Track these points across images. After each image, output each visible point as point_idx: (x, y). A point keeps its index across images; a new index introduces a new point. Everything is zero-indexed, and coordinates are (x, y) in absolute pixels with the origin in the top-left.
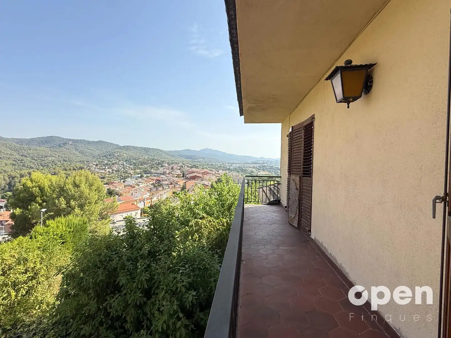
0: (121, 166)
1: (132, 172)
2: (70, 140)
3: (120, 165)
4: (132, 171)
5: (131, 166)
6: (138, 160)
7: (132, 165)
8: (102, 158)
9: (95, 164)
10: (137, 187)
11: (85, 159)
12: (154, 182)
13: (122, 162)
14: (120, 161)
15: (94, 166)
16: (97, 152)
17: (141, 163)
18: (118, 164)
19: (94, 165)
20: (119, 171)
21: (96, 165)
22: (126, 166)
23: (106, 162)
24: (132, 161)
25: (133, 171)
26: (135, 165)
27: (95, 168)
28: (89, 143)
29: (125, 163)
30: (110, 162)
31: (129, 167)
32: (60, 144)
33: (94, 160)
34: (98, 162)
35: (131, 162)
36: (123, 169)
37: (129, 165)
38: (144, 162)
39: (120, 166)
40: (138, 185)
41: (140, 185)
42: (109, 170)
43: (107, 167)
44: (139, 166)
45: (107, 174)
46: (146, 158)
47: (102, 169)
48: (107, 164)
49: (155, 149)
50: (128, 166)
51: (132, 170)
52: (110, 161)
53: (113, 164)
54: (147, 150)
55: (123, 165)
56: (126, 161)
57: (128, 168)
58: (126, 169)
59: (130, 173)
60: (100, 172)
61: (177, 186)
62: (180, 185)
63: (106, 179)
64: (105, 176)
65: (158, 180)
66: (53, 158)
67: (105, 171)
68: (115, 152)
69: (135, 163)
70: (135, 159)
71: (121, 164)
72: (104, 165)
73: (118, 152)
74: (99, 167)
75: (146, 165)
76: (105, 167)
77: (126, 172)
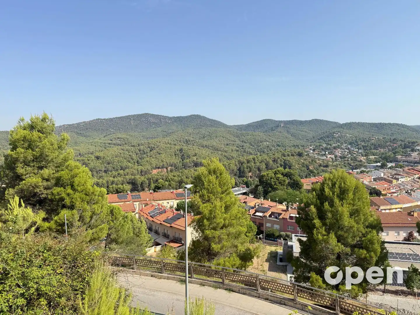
1: (363, 159)
2: (281, 122)
4: (363, 158)
5: (360, 151)
6: (368, 141)
7: (361, 149)
8: (318, 141)
11: (298, 142)
14: (342, 144)
15: (312, 151)
17: (375, 145)
19: (311, 149)
20: (345, 158)
21: (314, 150)
22: (354, 151)
23: (325, 145)
24: (359, 143)
25: (365, 158)
28: (301, 123)
29: (350, 147)
31: (357, 152)
32: (272, 128)
33: (309, 144)
34: (314, 147)
36: (350, 155)
37: (357, 150)
38: (378, 144)
39: (345, 151)
42: (330, 156)
43: (327, 153)
44: (372, 151)
47: (323, 155)
48: (326, 149)
51: (362, 155)
52: (330, 145)
53: (335, 148)
55: (349, 149)
56: (351, 143)
58: (355, 155)
59: (361, 161)
60: (321, 159)
66: (268, 143)
67: (326, 157)
68: (334, 133)
69: (365, 146)
71: (346, 149)
72: (322, 149)
73: (339, 132)
74: (317, 153)
75: (382, 150)
76: (325, 153)
77: (356, 160)
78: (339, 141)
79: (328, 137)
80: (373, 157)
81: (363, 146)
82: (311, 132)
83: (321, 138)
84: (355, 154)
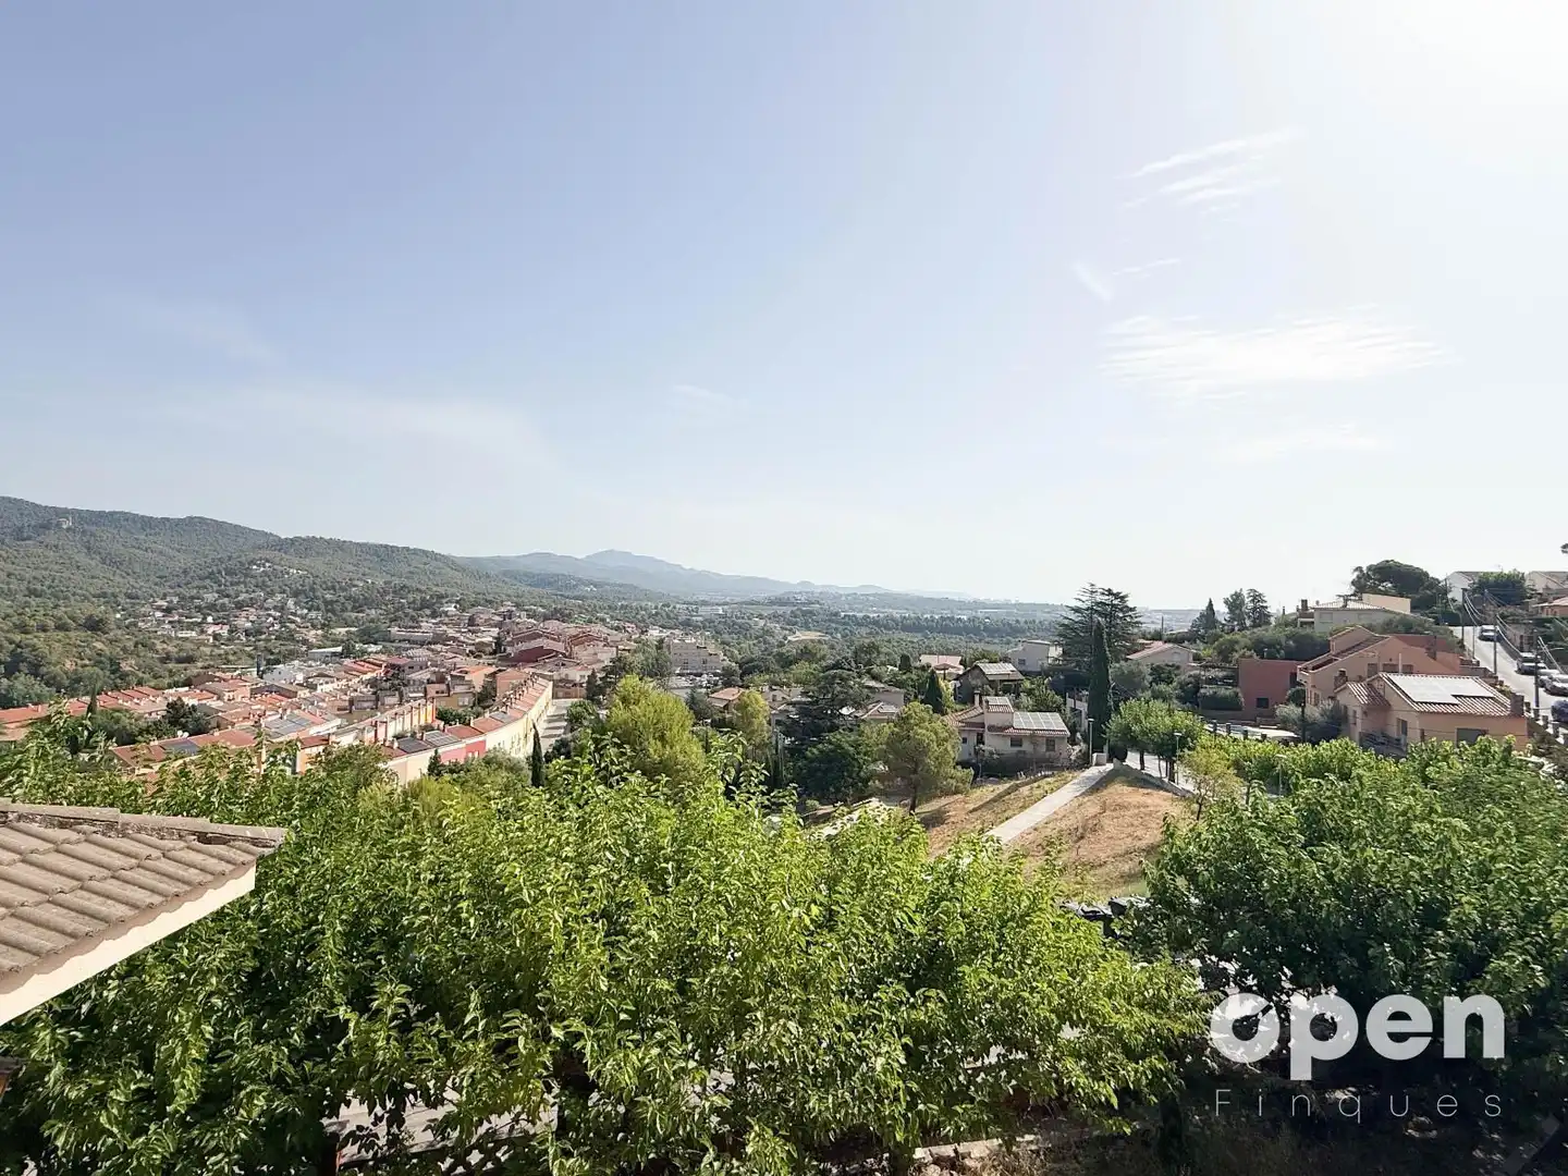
0: (272, 612)
1: (312, 635)
3: (267, 609)
4: (313, 632)
5: (313, 614)
6: (344, 590)
7: (318, 609)
8: (196, 583)
9: (164, 604)
10: (304, 693)
11: (119, 583)
12: (380, 672)
13: (279, 597)
14: (271, 594)
15: (159, 614)
16: (183, 560)
17: (355, 601)
18: (261, 607)
19: (159, 608)
20: (262, 633)
21: (168, 611)
22: (292, 614)
23: (210, 597)
24: (318, 594)
25: (320, 632)
26: (328, 611)
27: (160, 622)
28: (147, 523)
29: (290, 603)
30: (226, 600)
31: (303, 617)
33: (161, 591)
34: (175, 600)
35: (317, 598)
36: (277, 627)
37: (306, 611)
38: (366, 598)
39: (270, 615)
40: (313, 687)
41: (319, 688)
42: (217, 628)
43: (210, 619)
44: (346, 615)
45: (205, 645)
46: (380, 583)
47: (190, 627)
48: (212, 607)
49: (415, 549)
50: (299, 612)
51: (314, 627)
52: (228, 596)
53: (240, 606)
54: (384, 554)
55: (282, 608)
56: (296, 594)
57: (298, 620)
58: (293, 626)
59: (305, 642)
60: (177, 638)
61: (459, 689)
62: (470, 684)
63: (200, 664)
64: (197, 654)
65: (393, 666)
67: (201, 632)
68: (252, 562)
69: (332, 602)
70: (333, 588)
71: (272, 608)
72: (199, 609)
73: (268, 561)
74: (176, 618)
75: (373, 611)
76: (205, 618)
77: (291, 638)
78: (262, 586)
79: (230, 572)
80: (343, 630)
81: (326, 603)
82: (181, 556)
83: (211, 576)
84: (293, 622)
